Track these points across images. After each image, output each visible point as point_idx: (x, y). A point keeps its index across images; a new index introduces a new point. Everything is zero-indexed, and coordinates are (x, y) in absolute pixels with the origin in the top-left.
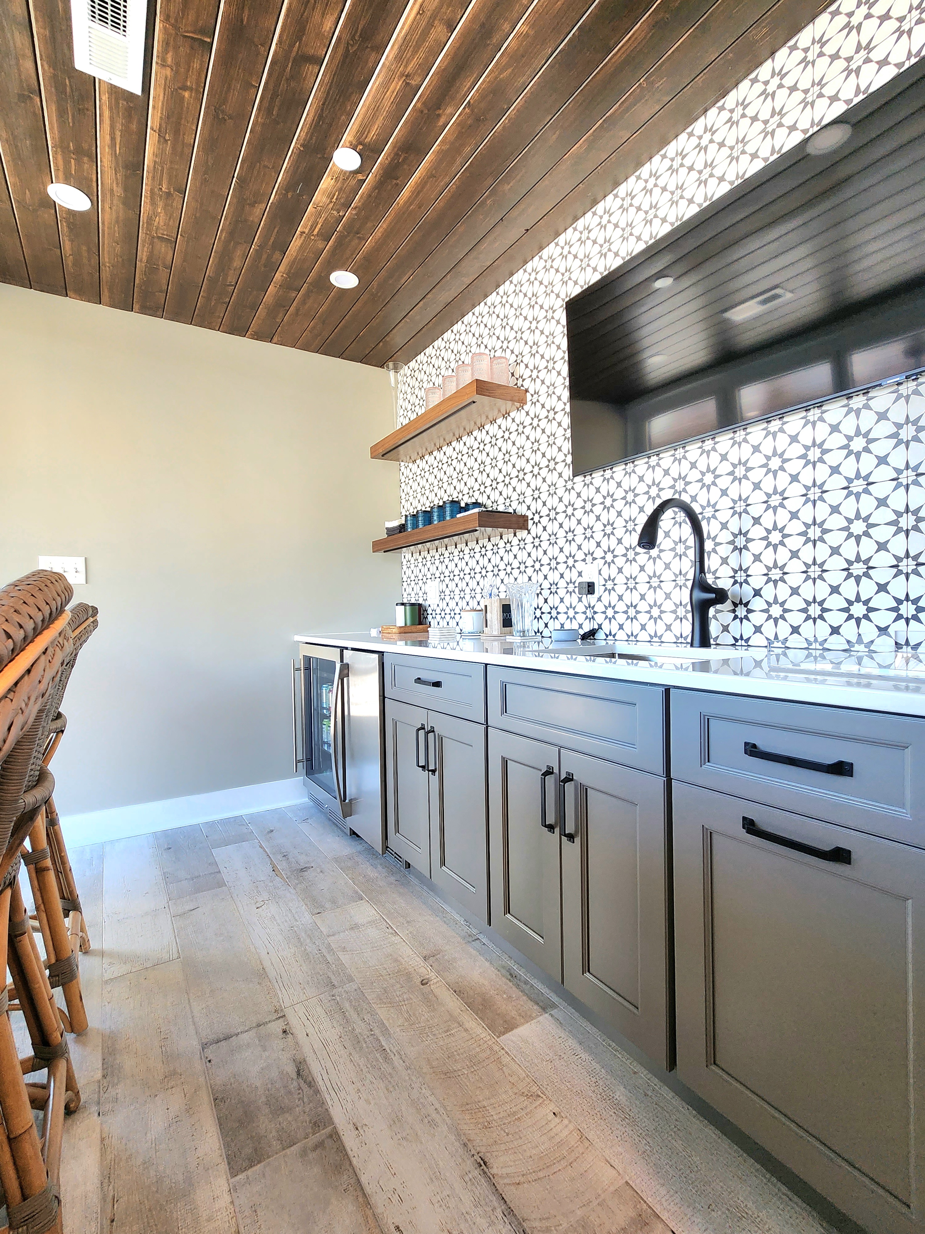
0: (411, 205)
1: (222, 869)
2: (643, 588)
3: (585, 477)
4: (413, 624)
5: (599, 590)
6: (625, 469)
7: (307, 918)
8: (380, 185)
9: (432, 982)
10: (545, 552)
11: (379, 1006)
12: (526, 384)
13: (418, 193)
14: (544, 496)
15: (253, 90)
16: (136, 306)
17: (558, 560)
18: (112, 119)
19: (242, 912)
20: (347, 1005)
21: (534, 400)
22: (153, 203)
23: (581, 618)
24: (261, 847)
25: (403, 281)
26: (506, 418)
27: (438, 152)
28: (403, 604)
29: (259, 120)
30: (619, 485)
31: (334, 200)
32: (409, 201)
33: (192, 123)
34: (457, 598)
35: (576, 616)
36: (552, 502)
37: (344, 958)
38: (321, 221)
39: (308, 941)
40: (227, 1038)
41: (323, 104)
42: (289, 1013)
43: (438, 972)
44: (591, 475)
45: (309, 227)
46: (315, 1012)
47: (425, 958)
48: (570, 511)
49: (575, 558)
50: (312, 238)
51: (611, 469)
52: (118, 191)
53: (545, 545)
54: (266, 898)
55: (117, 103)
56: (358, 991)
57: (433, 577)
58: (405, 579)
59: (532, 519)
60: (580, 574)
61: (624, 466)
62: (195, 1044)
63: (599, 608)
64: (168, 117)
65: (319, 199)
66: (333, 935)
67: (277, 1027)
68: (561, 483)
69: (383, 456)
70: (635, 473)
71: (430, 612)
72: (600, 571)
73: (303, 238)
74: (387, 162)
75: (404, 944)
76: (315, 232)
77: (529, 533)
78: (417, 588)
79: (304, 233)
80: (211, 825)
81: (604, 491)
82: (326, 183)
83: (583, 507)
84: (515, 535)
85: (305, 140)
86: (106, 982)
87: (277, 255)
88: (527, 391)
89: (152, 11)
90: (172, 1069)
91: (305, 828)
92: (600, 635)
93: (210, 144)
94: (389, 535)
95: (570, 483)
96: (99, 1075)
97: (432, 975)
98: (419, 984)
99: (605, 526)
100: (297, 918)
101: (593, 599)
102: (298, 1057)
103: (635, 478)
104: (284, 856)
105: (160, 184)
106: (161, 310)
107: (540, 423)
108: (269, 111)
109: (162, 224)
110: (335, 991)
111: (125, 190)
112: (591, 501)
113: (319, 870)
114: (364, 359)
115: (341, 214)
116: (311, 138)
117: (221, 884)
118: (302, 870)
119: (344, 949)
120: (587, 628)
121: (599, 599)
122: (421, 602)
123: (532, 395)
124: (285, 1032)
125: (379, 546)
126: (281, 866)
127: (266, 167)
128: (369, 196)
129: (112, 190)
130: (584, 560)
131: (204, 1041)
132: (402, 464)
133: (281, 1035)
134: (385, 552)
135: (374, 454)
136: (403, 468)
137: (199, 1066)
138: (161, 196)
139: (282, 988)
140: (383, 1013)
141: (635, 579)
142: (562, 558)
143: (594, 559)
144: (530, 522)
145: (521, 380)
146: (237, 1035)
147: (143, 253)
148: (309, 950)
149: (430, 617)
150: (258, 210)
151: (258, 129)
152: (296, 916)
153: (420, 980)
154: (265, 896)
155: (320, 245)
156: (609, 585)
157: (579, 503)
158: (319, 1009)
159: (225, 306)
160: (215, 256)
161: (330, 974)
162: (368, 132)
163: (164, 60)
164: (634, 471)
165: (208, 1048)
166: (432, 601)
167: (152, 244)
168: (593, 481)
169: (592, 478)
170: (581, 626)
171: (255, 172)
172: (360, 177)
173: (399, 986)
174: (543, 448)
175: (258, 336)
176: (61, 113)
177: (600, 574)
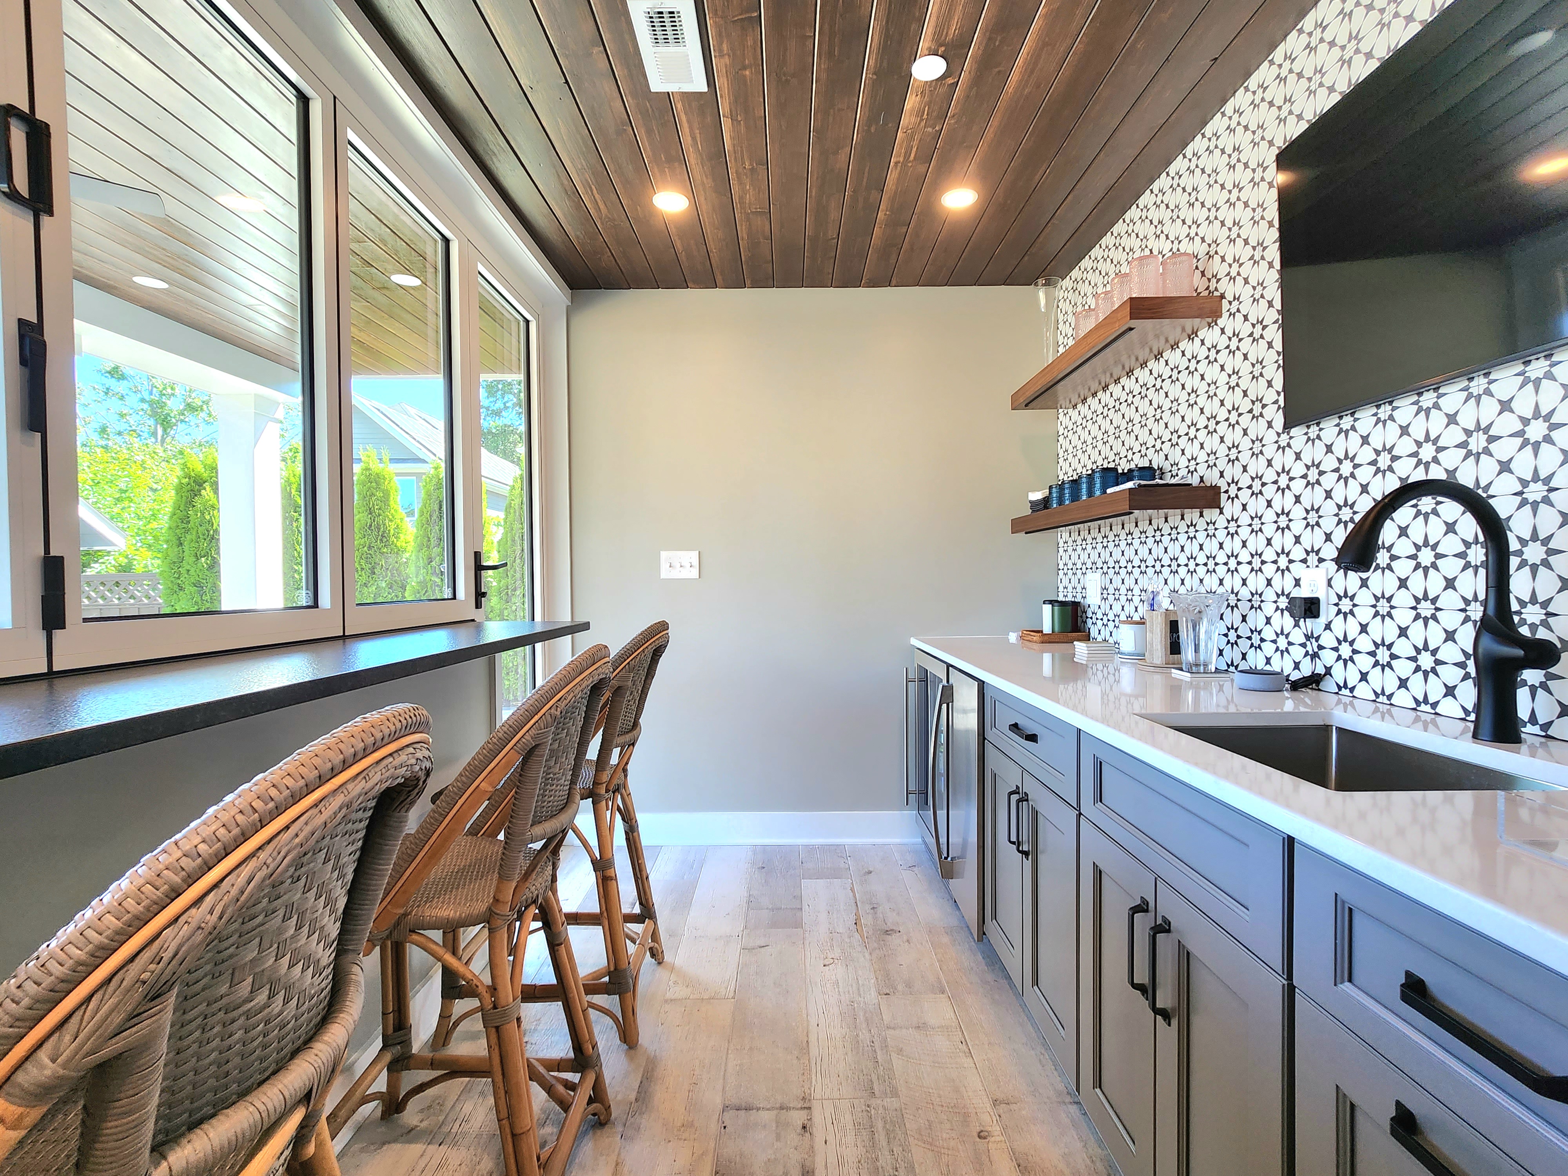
0: (1024, 89)
1: (805, 907)
2: (1404, 617)
3: (1308, 427)
4: (1063, 630)
5: (1327, 612)
6: (1375, 415)
7: (872, 996)
8: (977, 80)
9: (993, 1139)
10: (1244, 544)
11: (916, 1142)
12: (1224, 286)
13: (1032, 72)
14: (1245, 457)
15: (809, 43)
16: (748, 282)
17: (1263, 558)
18: (688, 121)
19: (808, 965)
20: (880, 1125)
21: (1233, 310)
22: (741, 183)
23: (1297, 653)
24: (852, 890)
25: (1038, 177)
26: (1193, 339)
27: (1045, 16)
28: (1051, 602)
29: (823, 66)
30: (1365, 440)
31: (925, 116)
32: (1023, 83)
33: (759, 97)
34: (1123, 598)
35: (1290, 648)
36: (1257, 466)
37: (897, 1063)
38: (915, 143)
39: (864, 1026)
40: (748, 1109)
41: (887, 22)
42: (816, 1106)
43: (1005, 1128)
44: (1318, 424)
45: (903, 155)
46: (842, 1119)
47: (995, 1102)
48: (1283, 481)
49: (1291, 557)
50: (910, 165)
51: (1352, 414)
52: (709, 182)
53: (1244, 532)
54: (837, 955)
55: (690, 105)
56: (899, 1113)
57: (1094, 567)
58: (1061, 567)
59: (1226, 492)
60: (1297, 583)
61: (1374, 410)
62: (718, 1101)
63: (1328, 640)
64: (736, 101)
65: (907, 121)
66: (894, 1028)
67: (798, 1118)
68: (1270, 436)
69: (1026, 405)
70: (1394, 421)
71: (1090, 615)
72: (1329, 581)
73: (899, 168)
74: (980, 52)
75: (975, 1071)
76: (912, 158)
77: (1221, 513)
78: (1074, 581)
79: (899, 162)
80: (811, 849)
81: (1339, 452)
82: (912, 102)
83: (1304, 476)
84: (1201, 515)
85: (875, 67)
86: (666, 1001)
87: (875, 195)
88: (1222, 296)
89: (701, 12)
90: (690, 1119)
91: (907, 875)
92: (1329, 685)
93: (781, 107)
94: (1033, 511)
95: (1284, 437)
96: (633, 1096)
97: (996, 1129)
98: (975, 1134)
99: (1339, 507)
100: (862, 993)
101: (1315, 625)
102: (808, 1164)
103: (1393, 430)
104: (873, 908)
105: (743, 163)
106: (771, 281)
107: (1241, 345)
108: (830, 54)
109: (753, 199)
110: (874, 1102)
111: (714, 180)
112: (1318, 466)
113: (905, 938)
114: (1008, 280)
115: (937, 128)
116: (881, 62)
117: (798, 924)
118: (887, 932)
119: (900, 1051)
120: (1306, 669)
121: (1328, 627)
122: (1079, 599)
123: (1230, 303)
124: (804, 1127)
125: (1020, 526)
126: (867, 920)
127: (839, 110)
128: (968, 97)
129: (703, 183)
130: (1304, 561)
131: (727, 1103)
132: (1060, 411)
133: (799, 1129)
134: (1026, 533)
135: (1016, 404)
136: (1061, 416)
137: (714, 1127)
138: (746, 174)
139: (819, 1075)
140: (918, 1153)
141: (1389, 600)
142: (1269, 555)
143: (1321, 560)
144: (1224, 497)
145: (1214, 280)
146: (758, 1109)
147: (743, 232)
148: (861, 1036)
149: (1089, 621)
150: (843, 156)
151: (824, 76)
152: (861, 989)
153: (978, 1129)
154: (837, 953)
155: (922, 169)
156: (1346, 605)
157: (1298, 470)
158: (848, 1116)
159: (833, 260)
160: (810, 215)
161: (874, 1078)
162: (948, 28)
163: (721, 51)
164: (1391, 418)
165: (728, 1111)
166: (1092, 599)
167: (748, 220)
168: (1321, 433)
169: (1321, 430)
170: (1297, 666)
171: (831, 119)
172: (950, 81)
173: (948, 1126)
174: (1245, 383)
175: (874, 283)
176: (649, 132)
177: (1329, 585)
